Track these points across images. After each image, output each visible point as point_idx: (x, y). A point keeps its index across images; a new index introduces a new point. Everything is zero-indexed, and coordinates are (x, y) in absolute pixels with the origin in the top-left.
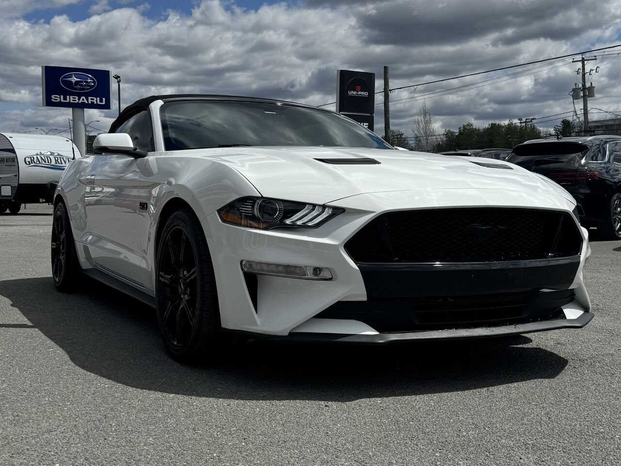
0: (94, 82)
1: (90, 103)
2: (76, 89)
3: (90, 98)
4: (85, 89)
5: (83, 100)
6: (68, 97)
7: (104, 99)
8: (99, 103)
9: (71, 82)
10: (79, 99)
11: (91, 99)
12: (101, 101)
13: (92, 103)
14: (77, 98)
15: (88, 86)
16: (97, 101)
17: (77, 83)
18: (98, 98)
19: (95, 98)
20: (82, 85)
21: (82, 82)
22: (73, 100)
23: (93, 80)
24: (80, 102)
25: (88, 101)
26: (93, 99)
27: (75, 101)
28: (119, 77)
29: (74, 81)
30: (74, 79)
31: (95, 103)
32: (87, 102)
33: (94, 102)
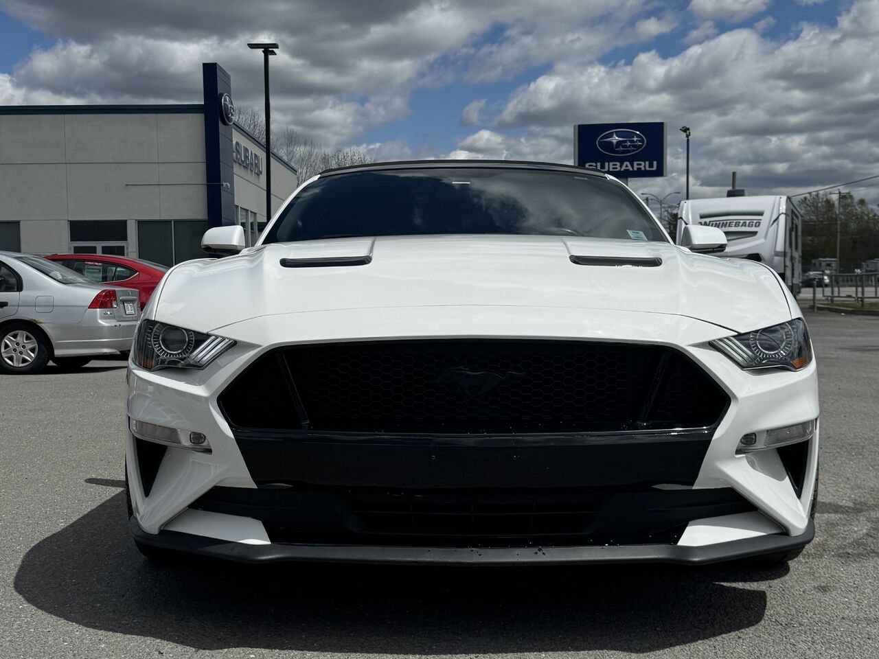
0: (642, 141)
1: (635, 169)
2: (618, 152)
3: (635, 163)
4: (629, 151)
5: (627, 166)
6: (606, 164)
7: (655, 163)
8: (648, 169)
9: (611, 143)
10: (621, 166)
11: (638, 165)
12: (651, 166)
13: (639, 169)
14: (618, 164)
15: (634, 146)
16: (645, 167)
17: (619, 143)
18: (647, 163)
19: (643, 163)
20: (626, 146)
21: (626, 141)
22: (614, 168)
23: (641, 137)
24: (622, 169)
25: (633, 167)
26: (640, 164)
27: (616, 168)
28: (688, 129)
29: (614, 141)
30: (615, 139)
31: (643, 169)
32: (631, 169)
33: (640, 168)
